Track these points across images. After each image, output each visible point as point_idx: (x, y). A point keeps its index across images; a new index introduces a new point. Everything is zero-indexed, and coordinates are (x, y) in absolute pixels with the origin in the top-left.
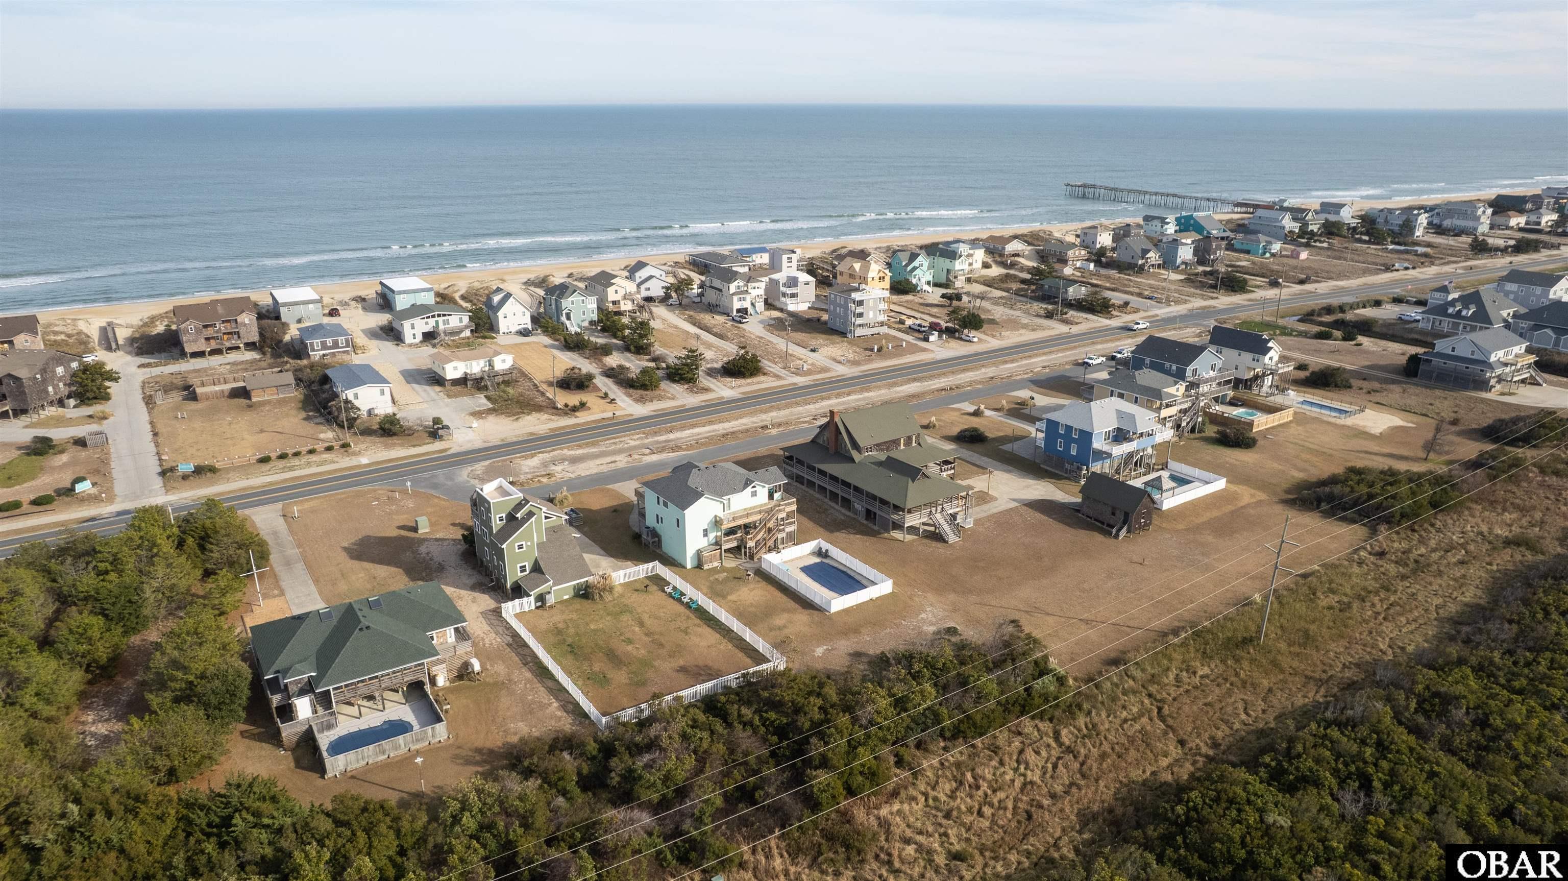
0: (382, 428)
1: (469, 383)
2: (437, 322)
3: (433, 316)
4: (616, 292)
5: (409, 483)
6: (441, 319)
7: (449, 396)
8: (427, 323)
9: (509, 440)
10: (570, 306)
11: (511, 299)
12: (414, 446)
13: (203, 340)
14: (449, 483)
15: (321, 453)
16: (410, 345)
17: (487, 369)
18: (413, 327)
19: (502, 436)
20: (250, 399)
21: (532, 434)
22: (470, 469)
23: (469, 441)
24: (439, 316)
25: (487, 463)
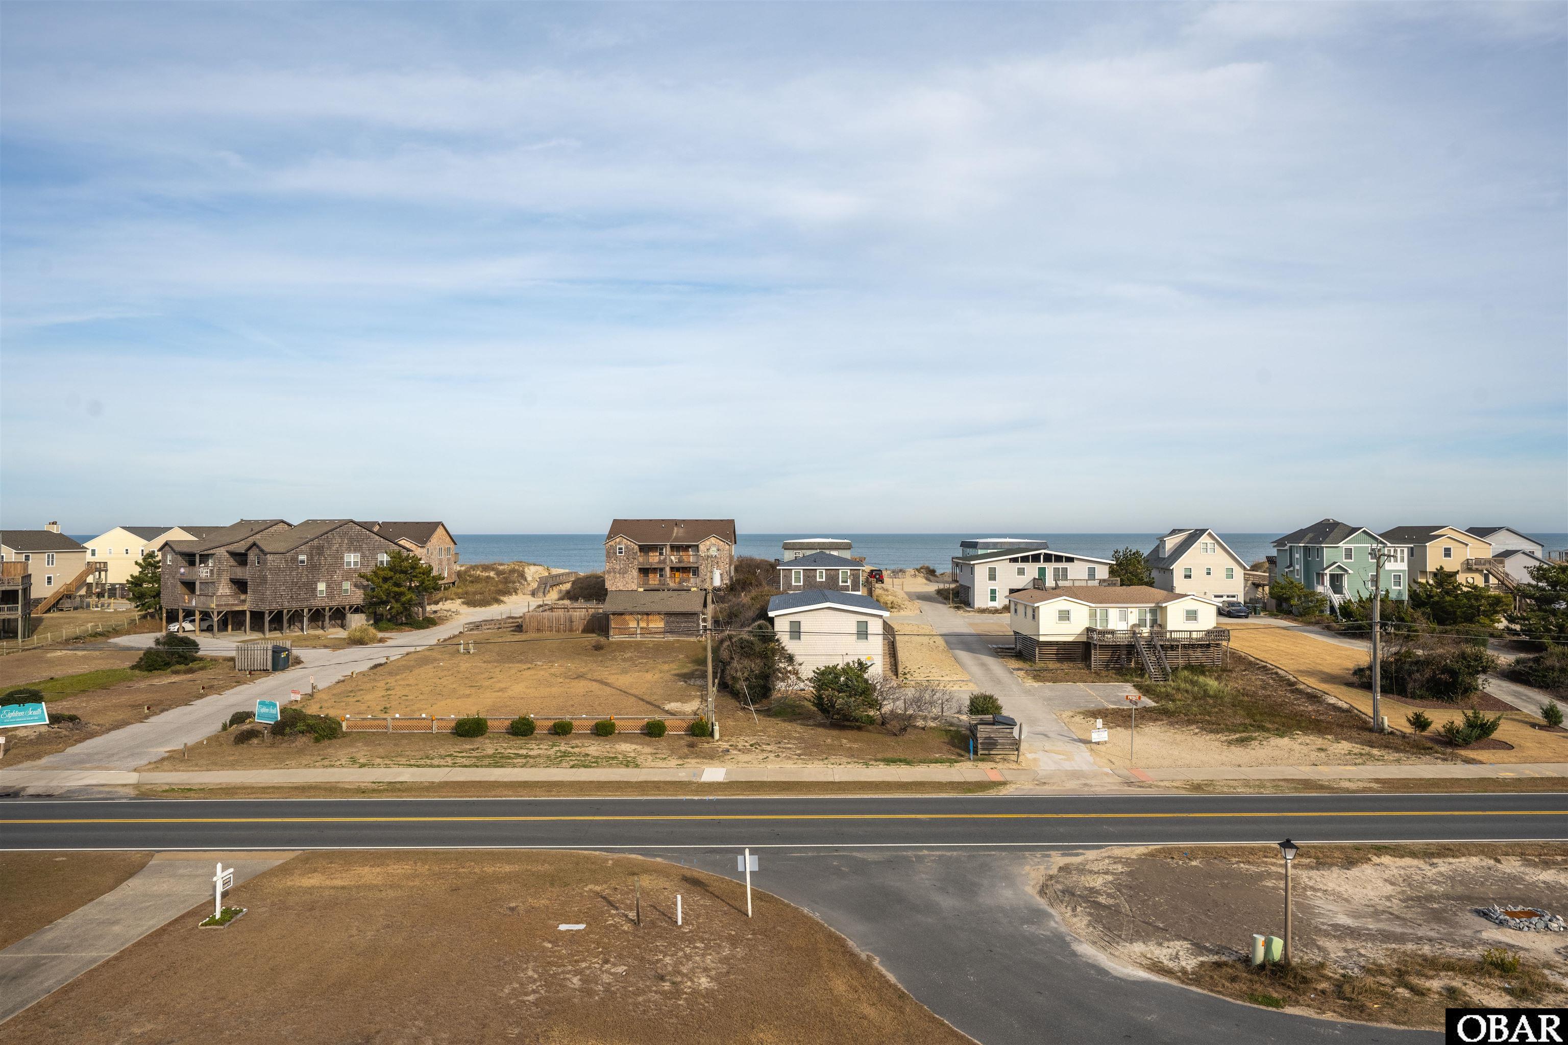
0: (819, 702)
1: (1097, 657)
2: (1042, 571)
3: (1036, 558)
4: (1447, 553)
5: (749, 863)
6: (1050, 567)
7: (1037, 678)
8: (1021, 572)
9: (1222, 791)
10: (1343, 561)
11: (1204, 538)
12: (888, 761)
13: (635, 573)
14: (948, 902)
15: (627, 737)
16: (983, 611)
17: (1146, 631)
18: (992, 576)
19: (1198, 777)
20: (608, 637)
21: (1307, 784)
22: (1058, 860)
23: (1075, 775)
24: (1048, 558)
25: (1137, 850)
